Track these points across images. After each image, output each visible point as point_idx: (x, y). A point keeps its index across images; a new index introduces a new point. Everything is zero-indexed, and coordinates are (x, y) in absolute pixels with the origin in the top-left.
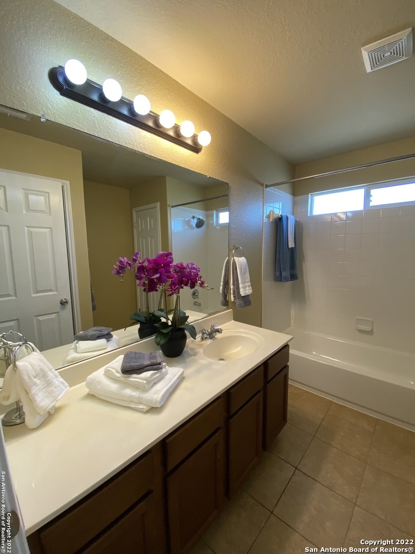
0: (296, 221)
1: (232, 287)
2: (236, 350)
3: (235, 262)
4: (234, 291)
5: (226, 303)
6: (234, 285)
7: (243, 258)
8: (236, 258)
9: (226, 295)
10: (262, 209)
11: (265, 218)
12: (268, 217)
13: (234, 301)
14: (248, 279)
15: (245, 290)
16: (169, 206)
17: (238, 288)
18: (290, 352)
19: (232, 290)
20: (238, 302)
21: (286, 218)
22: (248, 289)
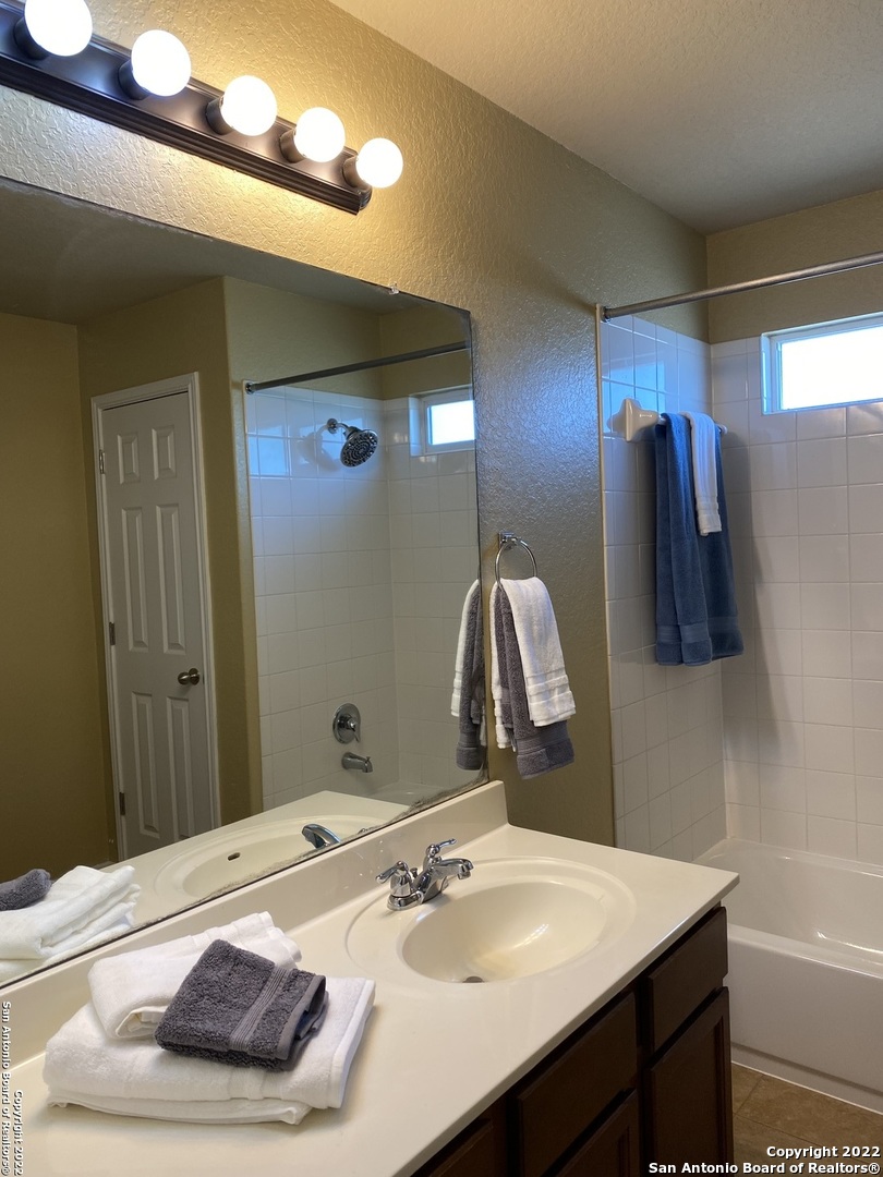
0: (721, 433)
1: (497, 692)
2: (528, 941)
3: (506, 599)
4: (506, 710)
5: (477, 757)
6: (504, 683)
7: (535, 580)
8: (507, 584)
9: (477, 727)
10: (594, 395)
11: (606, 430)
12: (619, 423)
13: (508, 750)
14: (559, 663)
15: (549, 704)
16: (238, 386)
17: (522, 697)
18: (730, 937)
19: (497, 704)
20: (523, 750)
21: (683, 427)
22: (561, 701)
